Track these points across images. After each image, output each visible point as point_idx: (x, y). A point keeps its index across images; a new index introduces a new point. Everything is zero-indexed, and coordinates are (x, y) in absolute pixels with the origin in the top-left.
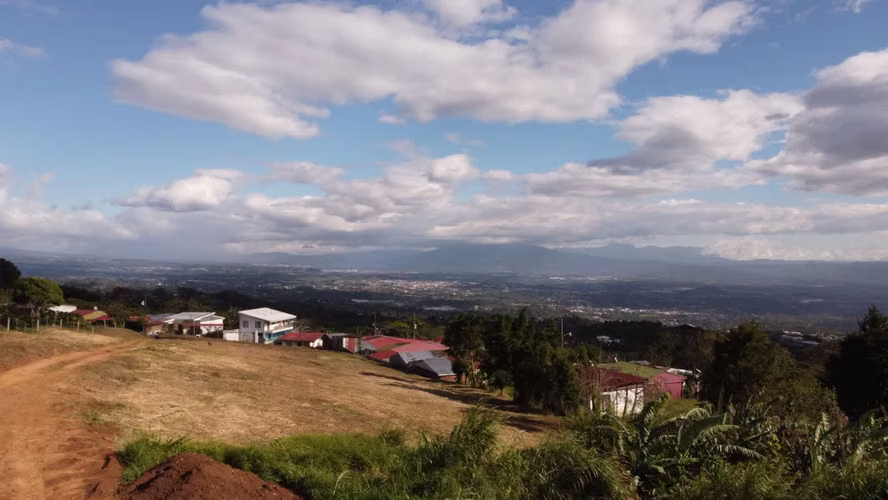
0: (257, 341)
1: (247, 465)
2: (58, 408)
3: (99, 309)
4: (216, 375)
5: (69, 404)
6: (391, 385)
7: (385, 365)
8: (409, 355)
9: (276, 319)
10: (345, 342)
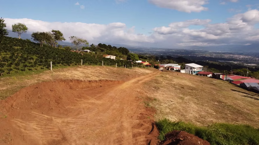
0: (190, 73)
1: (205, 138)
2: (137, 99)
3: (147, 62)
4: (183, 88)
5: (140, 97)
6: (245, 96)
7: (238, 86)
8: (248, 84)
9: (197, 67)
10: (221, 76)
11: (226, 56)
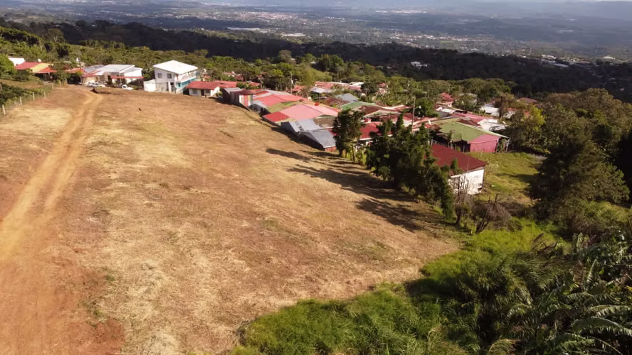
0: (170, 89)
6: (295, 170)
7: (278, 129)
8: (297, 124)
9: (182, 70)
10: (241, 98)
11: (243, 16)
